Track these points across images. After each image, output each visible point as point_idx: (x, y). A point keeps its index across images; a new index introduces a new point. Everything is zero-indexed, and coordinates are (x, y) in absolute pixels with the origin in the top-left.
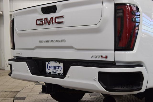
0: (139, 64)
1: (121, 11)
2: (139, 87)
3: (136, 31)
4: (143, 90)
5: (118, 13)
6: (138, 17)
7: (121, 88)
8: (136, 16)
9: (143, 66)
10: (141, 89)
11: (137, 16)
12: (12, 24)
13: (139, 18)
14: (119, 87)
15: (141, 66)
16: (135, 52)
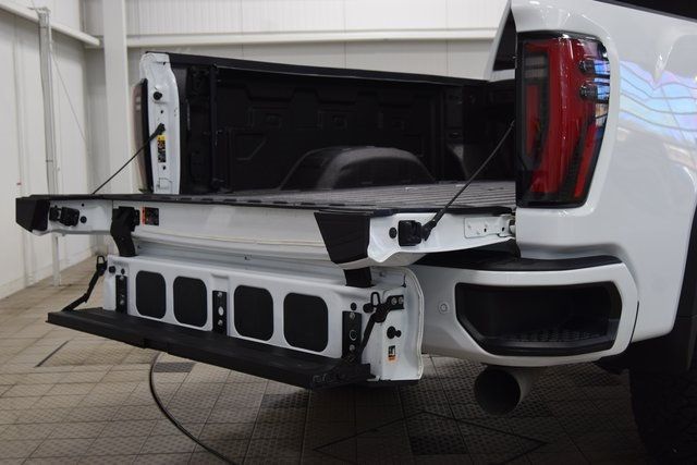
0: (606, 256)
1: (540, 61)
2: (604, 339)
3: (599, 122)
4: (620, 346)
5: (527, 68)
6: (606, 81)
7: (539, 340)
8: (596, 80)
9: (620, 262)
10: (610, 345)
11: (601, 80)
12: (139, 99)
13: (608, 85)
14: (530, 340)
15: (615, 260)
16: (592, 210)
